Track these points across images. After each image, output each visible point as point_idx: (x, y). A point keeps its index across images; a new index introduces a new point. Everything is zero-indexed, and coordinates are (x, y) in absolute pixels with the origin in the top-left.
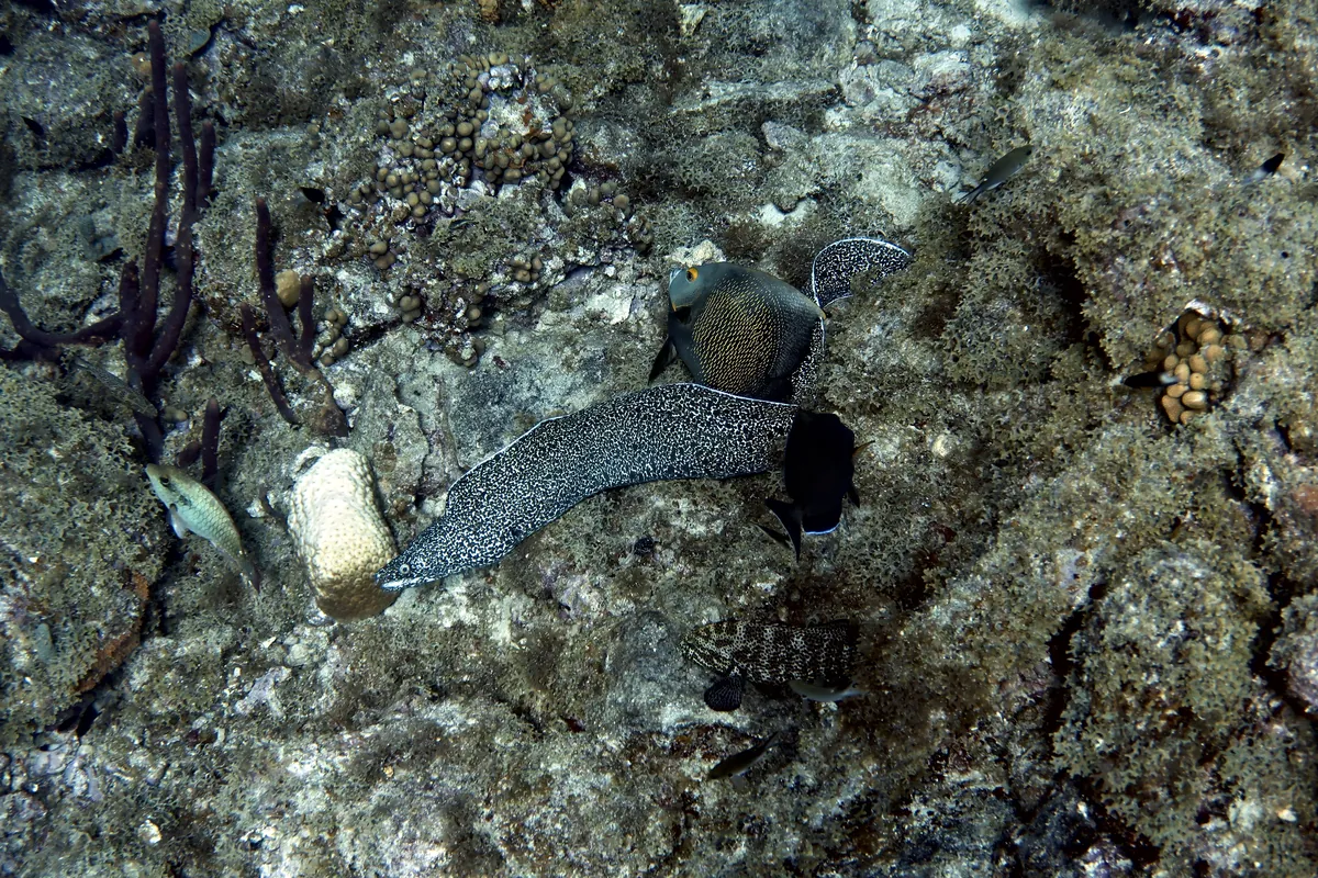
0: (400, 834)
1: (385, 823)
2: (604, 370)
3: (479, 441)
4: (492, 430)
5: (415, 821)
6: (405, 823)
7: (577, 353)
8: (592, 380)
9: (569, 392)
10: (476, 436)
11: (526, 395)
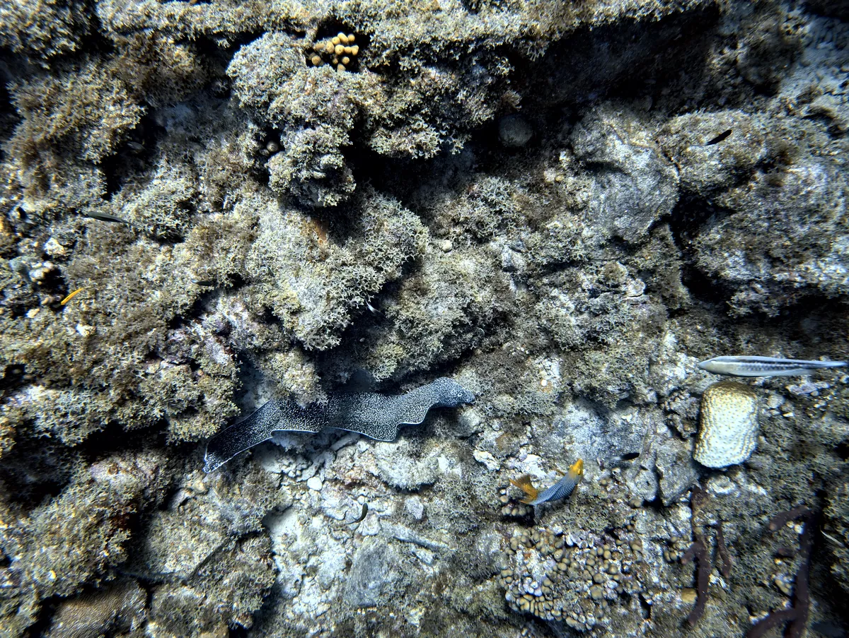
0: (809, 189)
1: (812, 202)
2: (557, 426)
3: (632, 433)
4: (623, 434)
5: (797, 192)
6: (803, 193)
7: (564, 443)
8: (565, 425)
9: (577, 427)
10: (632, 436)
11: (598, 439)
